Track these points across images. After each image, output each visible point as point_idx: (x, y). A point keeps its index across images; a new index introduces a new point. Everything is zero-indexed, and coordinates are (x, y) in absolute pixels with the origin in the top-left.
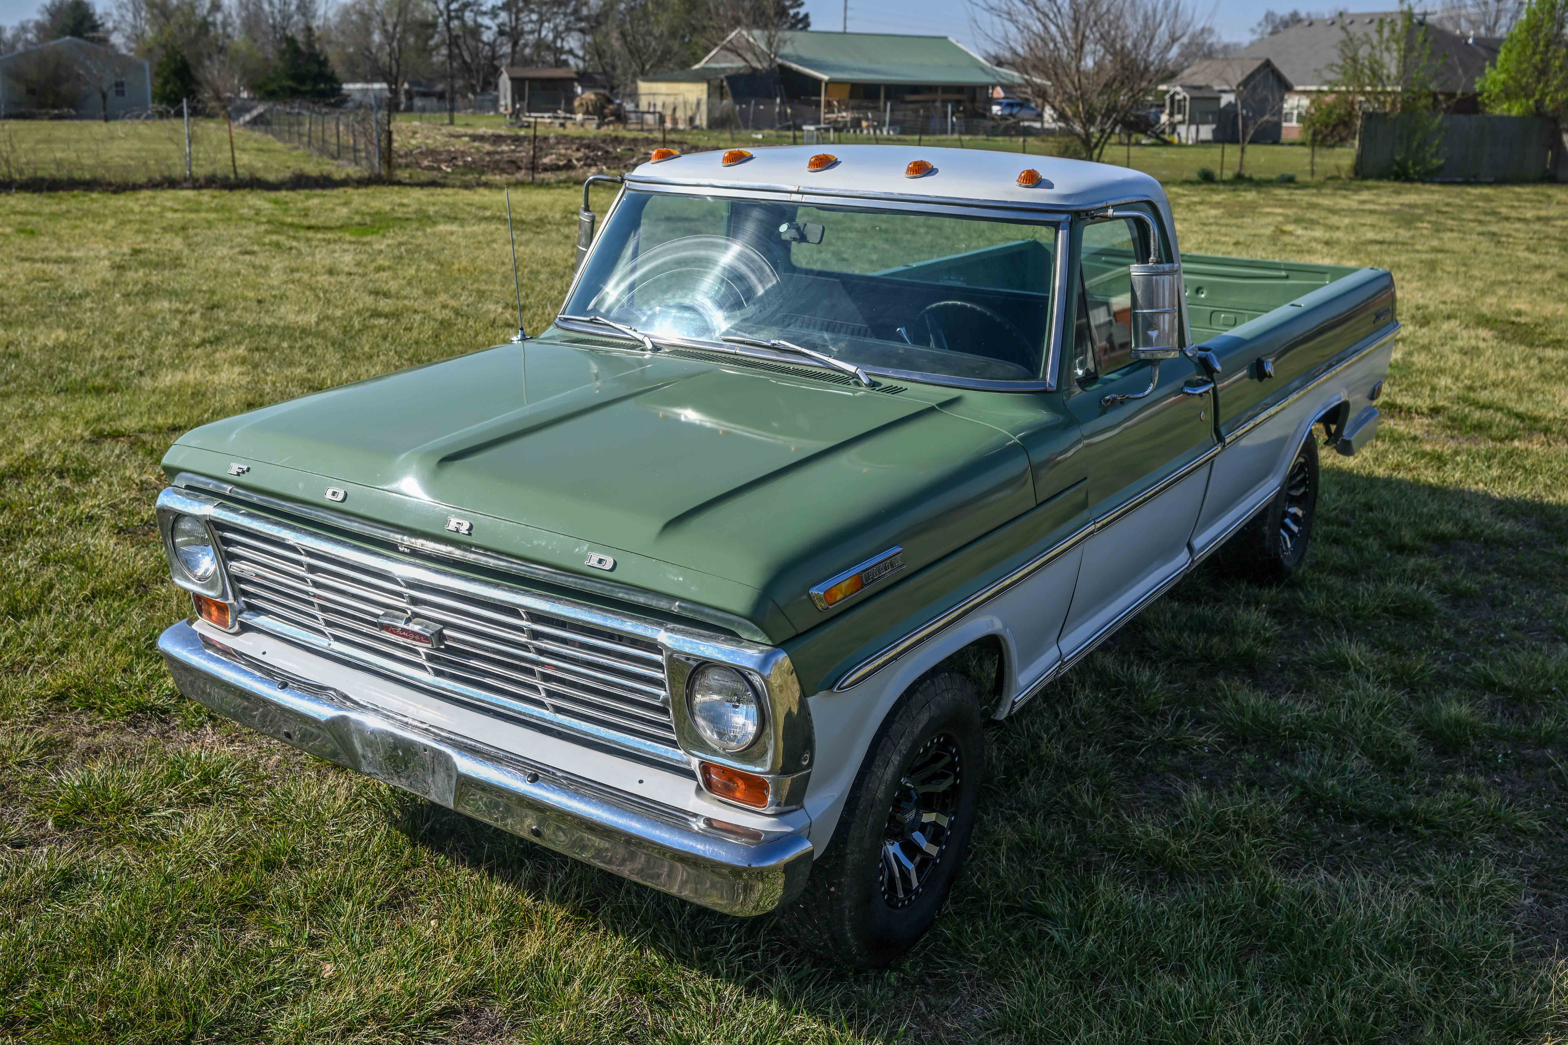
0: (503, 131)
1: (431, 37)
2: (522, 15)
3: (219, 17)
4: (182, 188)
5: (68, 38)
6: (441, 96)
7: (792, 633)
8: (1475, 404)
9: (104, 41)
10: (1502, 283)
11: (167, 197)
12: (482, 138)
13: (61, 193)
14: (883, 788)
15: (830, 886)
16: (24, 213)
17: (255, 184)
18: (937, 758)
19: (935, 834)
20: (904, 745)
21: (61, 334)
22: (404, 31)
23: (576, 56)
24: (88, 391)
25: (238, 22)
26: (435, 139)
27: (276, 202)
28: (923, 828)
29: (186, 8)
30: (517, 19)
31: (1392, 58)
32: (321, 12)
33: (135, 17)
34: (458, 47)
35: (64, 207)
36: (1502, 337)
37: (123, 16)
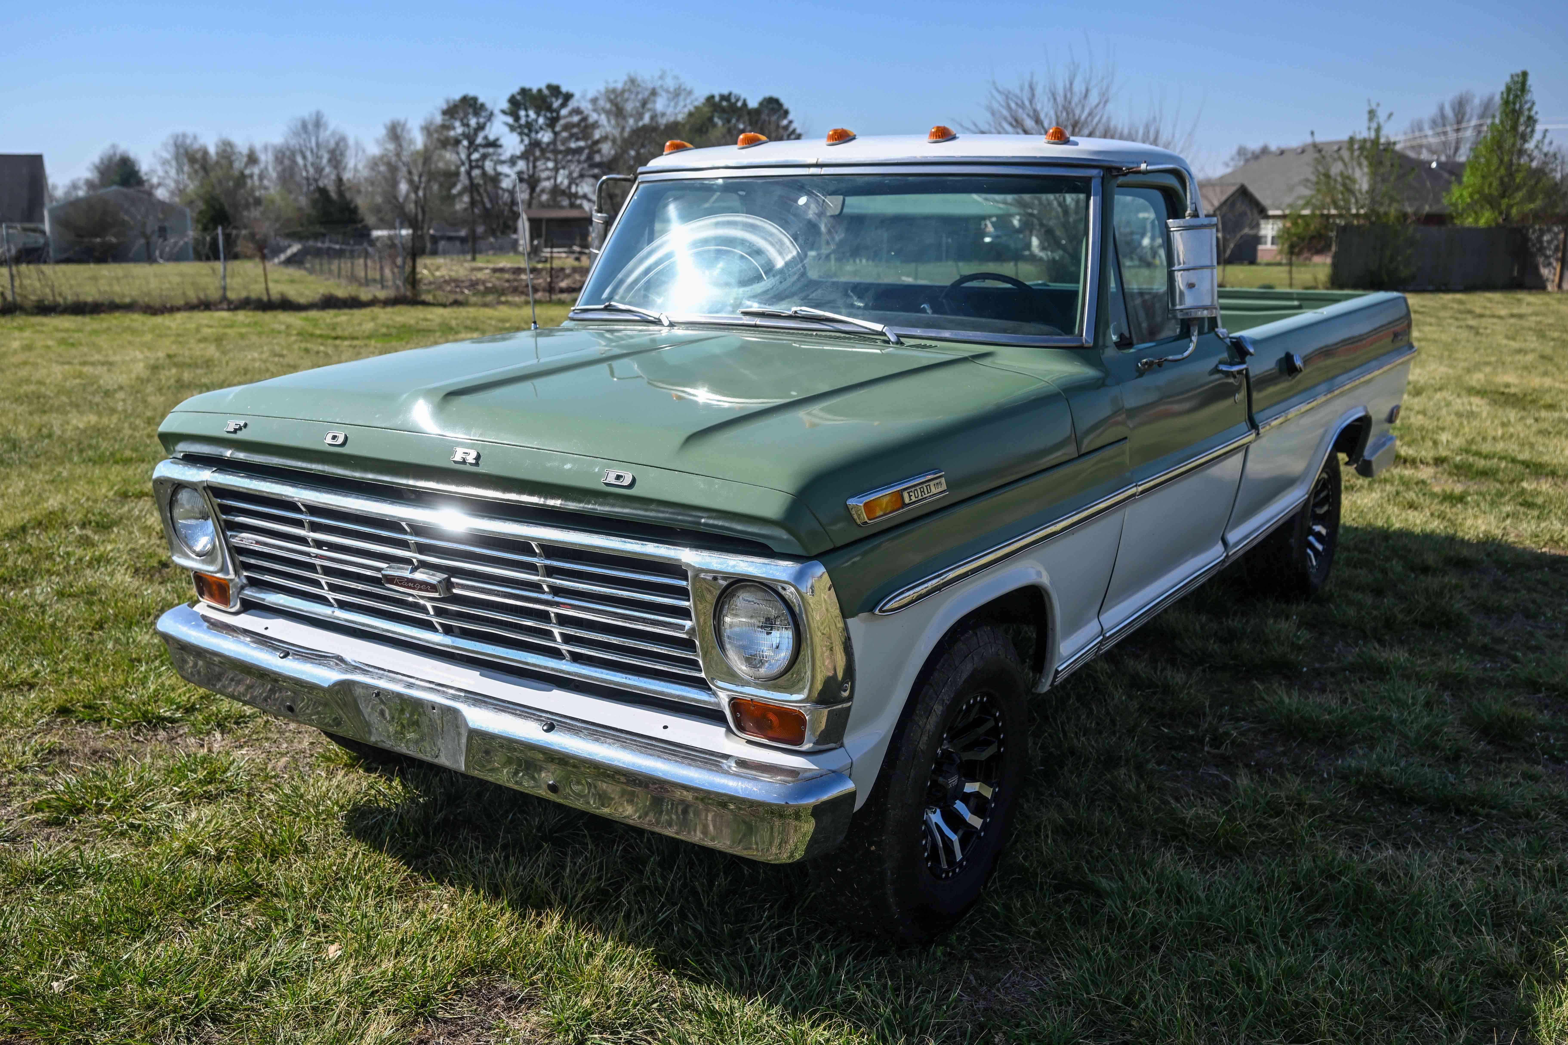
0: (523, 265)
1: (454, 185)
2: (539, 163)
3: (256, 170)
4: (218, 310)
5: (114, 188)
6: (463, 240)
7: (829, 546)
8: (1478, 454)
9: (150, 194)
10: (1487, 364)
11: (203, 317)
12: (502, 270)
13: (103, 315)
14: (925, 738)
15: (870, 845)
16: (67, 330)
17: (286, 305)
18: (979, 722)
19: (978, 804)
20: (946, 693)
21: (93, 419)
22: (429, 181)
23: (589, 200)
24: (116, 462)
25: (274, 175)
26: (457, 272)
27: (306, 319)
28: (966, 798)
29: (224, 162)
30: (534, 167)
31: (1364, 174)
32: (351, 164)
33: (178, 173)
34: (480, 194)
35: (105, 325)
36: (1494, 402)
37: (166, 172)
